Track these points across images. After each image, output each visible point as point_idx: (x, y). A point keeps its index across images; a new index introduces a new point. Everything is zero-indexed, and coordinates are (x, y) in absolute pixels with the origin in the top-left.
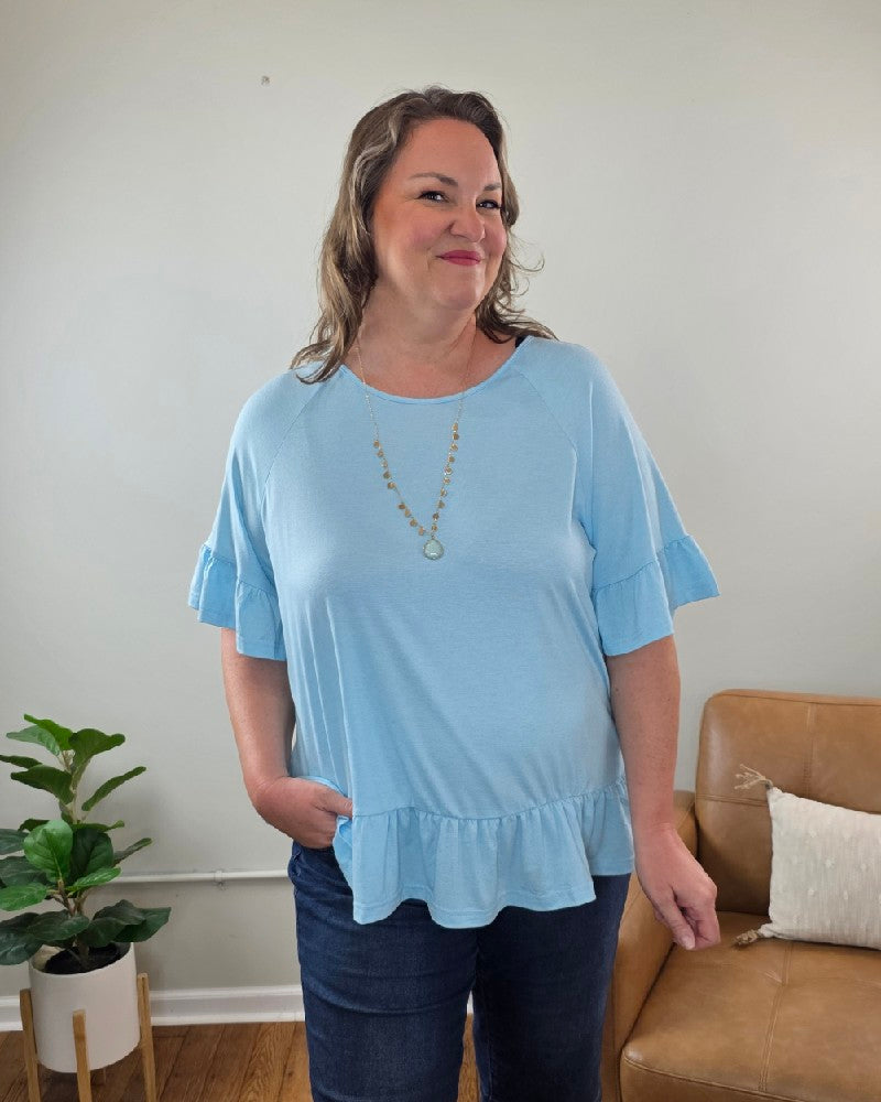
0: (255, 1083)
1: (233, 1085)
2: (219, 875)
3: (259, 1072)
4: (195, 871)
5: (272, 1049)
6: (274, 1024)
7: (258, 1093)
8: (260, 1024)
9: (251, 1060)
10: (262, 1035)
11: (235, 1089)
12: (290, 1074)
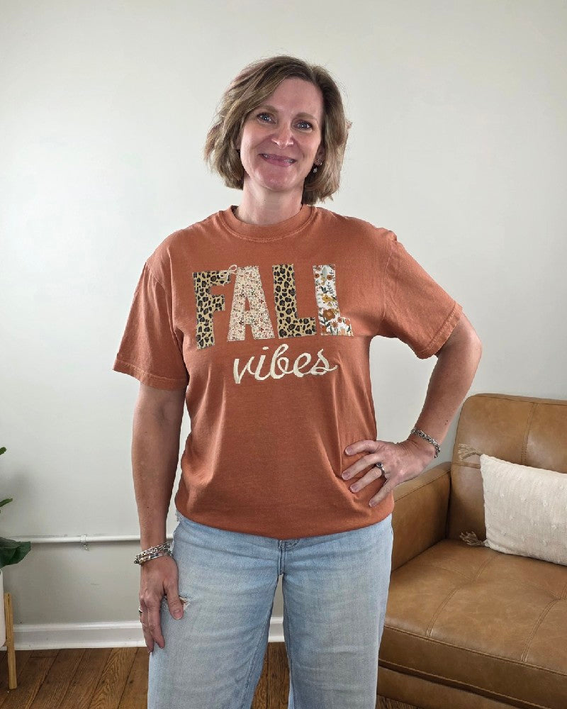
0: (104, 687)
1: (88, 690)
2: (83, 539)
3: (108, 680)
4: (66, 536)
5: (119, 665)
6: (121, 649)
7: (106, 694)
8: (112, 649)
9: (103, 672)
10: (113, 656)
11: (90, 692)
12: (131, 682)
